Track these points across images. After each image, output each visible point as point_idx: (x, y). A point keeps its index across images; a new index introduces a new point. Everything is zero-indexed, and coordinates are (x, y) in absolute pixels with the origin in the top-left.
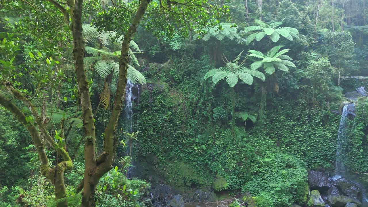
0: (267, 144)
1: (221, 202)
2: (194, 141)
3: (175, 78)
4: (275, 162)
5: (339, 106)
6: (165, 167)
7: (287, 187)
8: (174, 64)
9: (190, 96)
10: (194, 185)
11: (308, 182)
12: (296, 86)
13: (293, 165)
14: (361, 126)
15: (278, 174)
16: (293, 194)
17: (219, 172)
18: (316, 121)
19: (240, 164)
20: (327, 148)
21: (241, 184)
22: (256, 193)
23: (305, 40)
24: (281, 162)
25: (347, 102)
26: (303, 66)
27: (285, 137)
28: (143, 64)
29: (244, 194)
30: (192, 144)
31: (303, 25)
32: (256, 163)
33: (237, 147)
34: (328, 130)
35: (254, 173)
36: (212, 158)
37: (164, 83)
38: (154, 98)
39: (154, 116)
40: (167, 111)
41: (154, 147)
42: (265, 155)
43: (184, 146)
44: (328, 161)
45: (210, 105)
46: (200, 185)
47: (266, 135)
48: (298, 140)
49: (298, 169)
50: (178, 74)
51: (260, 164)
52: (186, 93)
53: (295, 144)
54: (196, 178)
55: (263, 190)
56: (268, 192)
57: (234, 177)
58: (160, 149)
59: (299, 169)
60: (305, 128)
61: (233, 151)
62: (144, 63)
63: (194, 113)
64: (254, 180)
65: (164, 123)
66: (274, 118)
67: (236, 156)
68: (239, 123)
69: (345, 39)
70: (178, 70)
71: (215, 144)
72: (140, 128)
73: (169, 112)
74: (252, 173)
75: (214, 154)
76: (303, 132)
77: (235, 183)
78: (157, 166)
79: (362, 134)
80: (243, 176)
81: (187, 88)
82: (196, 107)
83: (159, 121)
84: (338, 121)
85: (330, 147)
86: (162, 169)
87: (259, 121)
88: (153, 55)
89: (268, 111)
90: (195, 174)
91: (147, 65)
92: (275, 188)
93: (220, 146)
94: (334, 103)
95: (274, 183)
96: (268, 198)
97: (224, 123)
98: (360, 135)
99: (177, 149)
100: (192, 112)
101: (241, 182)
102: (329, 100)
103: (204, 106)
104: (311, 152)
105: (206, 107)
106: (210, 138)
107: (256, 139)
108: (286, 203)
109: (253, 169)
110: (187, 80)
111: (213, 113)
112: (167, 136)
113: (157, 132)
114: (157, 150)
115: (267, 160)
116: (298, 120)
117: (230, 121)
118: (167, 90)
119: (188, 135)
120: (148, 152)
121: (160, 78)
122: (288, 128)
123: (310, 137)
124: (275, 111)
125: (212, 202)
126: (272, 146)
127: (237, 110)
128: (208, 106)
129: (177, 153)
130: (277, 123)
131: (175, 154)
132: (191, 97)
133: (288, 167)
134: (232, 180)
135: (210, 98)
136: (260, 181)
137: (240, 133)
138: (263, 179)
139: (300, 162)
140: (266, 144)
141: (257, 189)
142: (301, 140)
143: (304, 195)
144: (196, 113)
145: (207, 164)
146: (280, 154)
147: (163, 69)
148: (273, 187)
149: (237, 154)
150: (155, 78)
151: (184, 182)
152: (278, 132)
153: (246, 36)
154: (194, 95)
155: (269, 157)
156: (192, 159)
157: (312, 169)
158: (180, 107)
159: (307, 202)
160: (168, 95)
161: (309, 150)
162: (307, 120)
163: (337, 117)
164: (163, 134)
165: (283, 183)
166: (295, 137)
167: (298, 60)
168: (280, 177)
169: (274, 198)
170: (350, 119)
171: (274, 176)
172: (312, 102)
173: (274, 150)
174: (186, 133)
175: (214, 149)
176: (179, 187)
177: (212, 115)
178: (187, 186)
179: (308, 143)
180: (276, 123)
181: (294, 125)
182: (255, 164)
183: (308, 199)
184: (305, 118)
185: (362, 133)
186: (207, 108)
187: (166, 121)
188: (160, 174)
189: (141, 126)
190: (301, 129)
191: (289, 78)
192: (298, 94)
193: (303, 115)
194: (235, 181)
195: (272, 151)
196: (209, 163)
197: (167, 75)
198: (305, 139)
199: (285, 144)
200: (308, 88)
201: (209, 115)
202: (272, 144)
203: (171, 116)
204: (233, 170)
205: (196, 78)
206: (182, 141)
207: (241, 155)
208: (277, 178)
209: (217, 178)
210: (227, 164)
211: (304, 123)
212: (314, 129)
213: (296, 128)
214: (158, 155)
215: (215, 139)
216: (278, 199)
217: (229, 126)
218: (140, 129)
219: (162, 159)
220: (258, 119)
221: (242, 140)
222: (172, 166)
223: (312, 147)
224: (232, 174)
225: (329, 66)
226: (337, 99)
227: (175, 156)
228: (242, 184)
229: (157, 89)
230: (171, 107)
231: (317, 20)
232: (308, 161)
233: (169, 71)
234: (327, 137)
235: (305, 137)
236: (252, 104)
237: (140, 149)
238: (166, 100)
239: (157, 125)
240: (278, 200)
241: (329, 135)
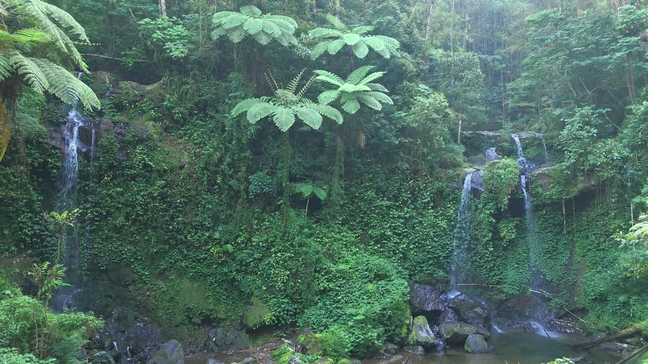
0: (344, 239)
1: (258, 349)
2: (209, 237)
3: (175, 113)
4: (357, 271)
5: (459, 175)
6: (148, 290)
7: (376, 312)
8: (174, 87)
9: (205, 151)
10: (209, 321)
11: (410, 302)
12: (393, 138)
13: (386, 276)
14: (490, 209)
15: (362, 291)
16: (385, 325)
17: (256, 293)
18: (424, 201)
19: (294, 276)
20: (440, 245)
21: (295, 314)
22: (322, 328)
23: (408, 61)
24: (366, 270)
25: (471, 170)
26: (405, 105)
27: (374, 227)
28: (106, 83)
29: (302, 331)
30: (206, 243)
31: (407, 36)
32: (323, 273)
33: (292, 245)
34: (441, 215)
35: (320, 291)
36: (243, 267)
37: (151, 123)
38: (129, 151)
39: (128, 188)
40: (155, 179)
41: (126, 250)
42: (339, 259)
43: (189, 246)
44: (441, 267)
45: (244, 169)
46: (219, 321)
47: (343, 225)
48: (395, 233)
49: (393, 282)
50: (181, 107)
51: (331, 275)
52: (195, 144)
53: (389, 240)
54: (212, 307)
55: (335, 321)
56: (342, 324)
57: (283, 300)
58: (139, 254)
59: (396, 282)
60: (407, 212)
61: (284, 253)
62: (108, 82)
63: (212, 183)
64: (320, 304)
65: (149, 203)
66: (357, 194)
67: (289, 262)
68: (297, 201)
69: (470, 66)
70: (181, 98)
71: (251, 242)
72: (97, 212)
73: (160, 180)
74: (316, 292)
75: (248, 261)
76: (402, 219)
77: (285, 312)
78: (131, 288)
79: (492, 221)
80: (301, 299)
81: (198, 135)
82: (217, 172)
83: (139, 197)
84: (457, 200)
85: (443, 244)
86: (142, 293)
87: (331, 198)
88: (129, 67)
89: (348, 182)
90: (211, 300)
91: (115, 84)
92: (356, 316)
93: (261, 244)
94: (451, 171)
95: (353, 307)
96: (342, 334)
97: (269, 204)
98: (489, 223)
99: (175, 253)
100: (209, 181)
101: (296, 309)
102: (444, 165)
103: (232, 170)
104: (414, 252)
105: (236, 172)
106: (241, 230)
107: (325, 230)
108: (373, 340)
109: (319, 284)
110: (201, 120)
111: (250, 183)
112: (155, 228)
113: (134, 221)
114: (132, 256)
115: (342, 267)
116: (396, 198)
117: (279, 198)
118: (155, 136)
119: (198, 226)
120: (113, 259)
121: (144, 112)
122: (379, 212)
123: (414, 228)
124: (359, 181)
125: (241, 350)
126: (353, 243)
127: (293, 179)
128: (240, 171)
129: (176, 262)
130: (361, 202)
131: (171, 263)
132: (207, 152)
133: (378, 279)
134: (279, 307)
135: (243, 155)
136: (331, 305)
137: (298, 220)
138: (334, 302)
139: (397, 269)
140: (342, 240)
141: (325, 320)
142: (400, 232)
143: (403, 325)
144: (216, 183)
145: (234, 280)
146: (366, 257)
147: (150, 95)
148: (352, 315)
149: (290, 257)
150: (131, 111)
151: (188, 316)
152: (363, 218)
153: (311, 45)
154: (214, 148)
155: (347, 262)
156: (205, 271)
157: (416, 282)
158: (183, 171)
159: (407, 337)
160: (159, 147)
161: (412, 249)
162: (410, 198)
163: (456, 194)
164: (146, 225)
165: (369, 306)
166: (390, 227)
167: (397, 94)
168: (365, 297)
169: (353, 334)
170: (475, 197)
171: (354, 296)
172: (418, 168)
173: (354, 250)
174: (195, 222)
175: (249, 251)
176: (177, 326)
177: (248, 188)
178: (194, 324)
179: (410, 237)
180: (360, 204)
181: (388, 207)
182: (323, 276)
183: (409, 331)
184: (406, 196)
185: (493, 219)
186: (237, 175)
187: (154, 199)
188: (138, 303)
189: (99, 207)
190: (400, 213)
191: (383, 126)
192: (397, 154)
193: (403, 190)
194: (286, 308)
195: (351, 251)
196: (239, 277)
197: (158, 107)
198: (406, 230)
199: (374, 239)
200: (411, 143)
201: (242, 188)
202: (353, 239)
203: (163, 188)
204: (282, 288)
205: (218, 116)
206: (186, 237)
207: (298, 260)
208: (359, 298)
209: (252, 304)
210: (272, 278)
211: (405, 202)
212: (420, 214)
213: (391, 213)
214: (135, 267)
215: (252, 233)
216: (360, 336)
217: (278, 208)
218: (96, 214)
219: (143, 275)
220: (329, 195)
221: (300, 232)
222: (163, 287)
223: (417, 244)
224: (279, 296)
225: (446, 107)
226: (455, 165)
227: (171, 267)
228: (299, 313)
229: (134, 132)
230: (165, 171)
231: (428, 30)
232: (410, 267)
233: (163, 100)
234: (439, 227)
235: (406, 228)
236: (320, 168)
237: (94, 254)
238: (153, 157)
239: (134, 207)
240: (359, 338)
241: (443, 224)
